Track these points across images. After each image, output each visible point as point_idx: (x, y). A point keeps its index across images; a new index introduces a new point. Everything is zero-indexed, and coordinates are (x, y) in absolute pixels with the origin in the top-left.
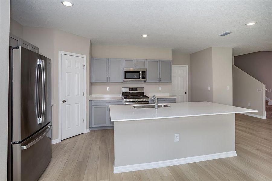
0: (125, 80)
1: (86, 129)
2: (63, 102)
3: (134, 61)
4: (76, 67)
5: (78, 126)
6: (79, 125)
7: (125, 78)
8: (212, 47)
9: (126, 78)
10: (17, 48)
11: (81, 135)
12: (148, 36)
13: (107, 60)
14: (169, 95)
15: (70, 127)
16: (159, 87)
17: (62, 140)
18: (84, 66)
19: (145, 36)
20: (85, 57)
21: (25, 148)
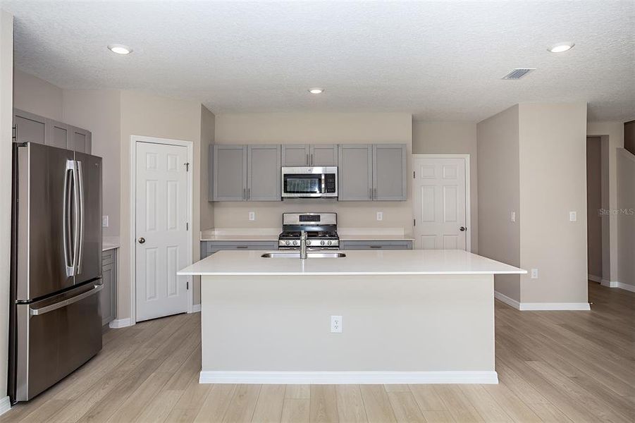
0: (284, 195)
1: (193, 304)
2: (141, 242)
3: (307, 149)
4: (169, 167)
5: (174, 296)
6: (176, 293)
7: (286, 191)
8: (517, 106)
9: (288, 190)
10: (24, 145)
11: (179, 316)
12: (323, 91)
13: (245, 151)
14: (403, 234)
15: (155, 296)
16: (378, 213)
17: (137, 323)
18: (188, 164)
19: (316, 91)
20: (190, 145)
21: (36, 312)
